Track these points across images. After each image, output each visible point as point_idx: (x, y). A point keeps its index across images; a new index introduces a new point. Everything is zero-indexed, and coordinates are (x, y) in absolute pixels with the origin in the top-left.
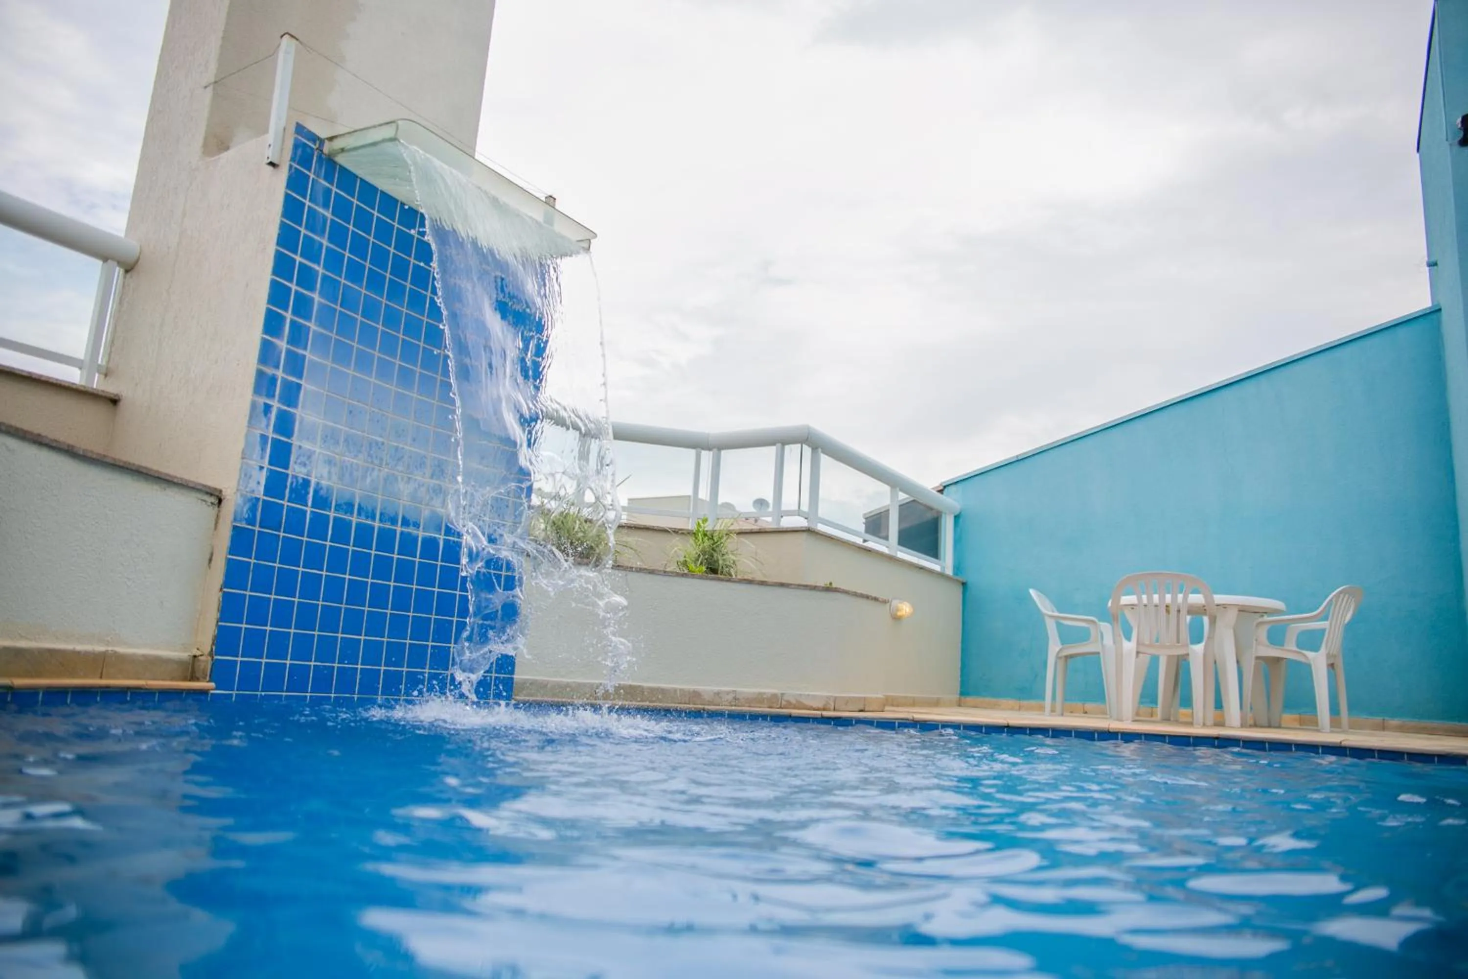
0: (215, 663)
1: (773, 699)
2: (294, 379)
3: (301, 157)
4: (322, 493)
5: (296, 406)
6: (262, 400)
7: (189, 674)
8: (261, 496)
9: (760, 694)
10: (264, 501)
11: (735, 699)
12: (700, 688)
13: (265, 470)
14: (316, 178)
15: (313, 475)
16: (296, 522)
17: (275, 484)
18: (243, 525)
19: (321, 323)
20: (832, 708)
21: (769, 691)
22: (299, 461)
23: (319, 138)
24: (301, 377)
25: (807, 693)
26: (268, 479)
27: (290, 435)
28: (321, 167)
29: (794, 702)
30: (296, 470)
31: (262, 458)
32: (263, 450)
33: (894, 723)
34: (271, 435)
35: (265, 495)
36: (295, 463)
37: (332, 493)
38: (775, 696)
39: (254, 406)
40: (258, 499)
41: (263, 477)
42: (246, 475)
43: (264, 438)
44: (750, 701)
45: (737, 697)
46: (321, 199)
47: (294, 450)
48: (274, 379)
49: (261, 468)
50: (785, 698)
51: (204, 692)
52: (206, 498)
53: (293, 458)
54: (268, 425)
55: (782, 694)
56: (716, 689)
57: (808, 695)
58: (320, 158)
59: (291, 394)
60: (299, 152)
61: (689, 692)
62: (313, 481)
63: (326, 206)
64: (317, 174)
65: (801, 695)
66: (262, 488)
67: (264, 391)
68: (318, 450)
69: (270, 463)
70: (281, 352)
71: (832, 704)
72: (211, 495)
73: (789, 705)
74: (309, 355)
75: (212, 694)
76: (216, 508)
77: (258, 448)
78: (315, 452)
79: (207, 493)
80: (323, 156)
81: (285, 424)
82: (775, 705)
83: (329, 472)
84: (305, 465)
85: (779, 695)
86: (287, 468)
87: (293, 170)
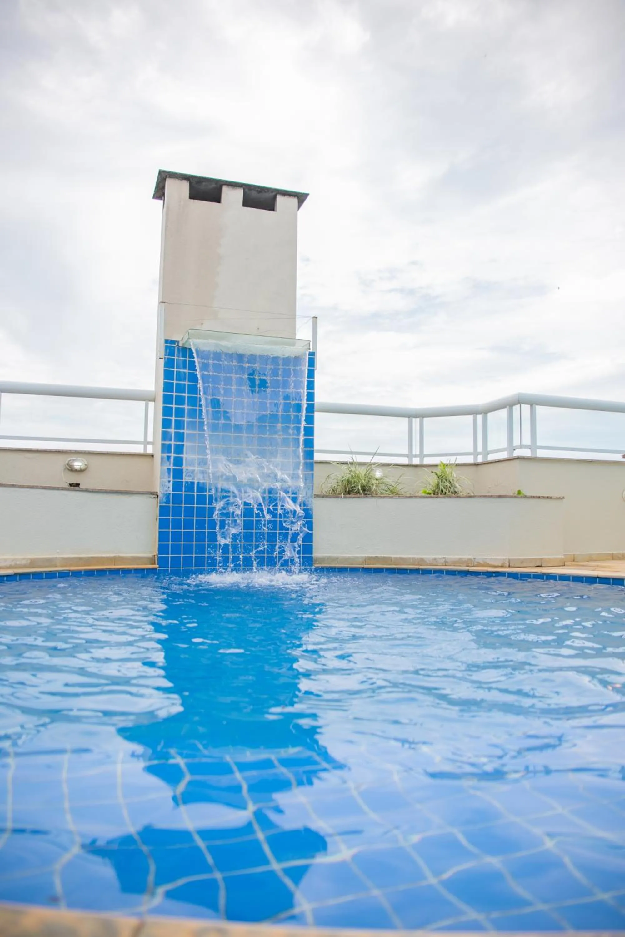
0: (159, 558)
1: (468, 562)
2: (180, 443)
3: (169, 352)
4: (200, 485)
5: (182, 453)
6: (165, 455)
7: (153, 562)
8: (171, 492)
9: (460, 559)
10: (173, 494)
11: (446, 562)
12: (424, 556)
13: (171, 482)
14: (178, 358)
15: (196, 479)
16: (189, 499)
17: (177, 486)
18: (164, 505)
19: (190, 416)
20: (508, 565)
21: (466, 557)
22: (187, 475)
23: (176, 341)
24: (183, 441)
25: (490, 557)
26: (173, 485)
27: (181, 465)
28: (179, 353)
29: (482, 562)
30: (186, 479)
31: (169, 477)
32: (169, 474)
33: (531, 575)
34: (172, 467)
35: (173, 491)
36: (186, 476)
37: (206, 486)
38: (470, 559)
39: (162, 458)
40: (170, 494)
41: (171, 485)
42: (162, 485)
43: (169, 470)
44: (455, 563)
45: (447, 560)
46: (181, 366)
47: (184, 471)
48: (170, 446)
49: (169, 481)
50: (476, 560)
51: (155, 569)
52: (151, 496)
53: (184, 474)
54: (170, 464)
55: (474, 559)
56: (434, 557)
57: (491, 559)
58: (178, 349)
59: (179, 449)
60: (168, 351)
61: (418, 559)
62: (196, 482)
63: (185, 367)
64: (178, 356)
65: (486, 559)
66: (171, 489)
67: (166, 451)
68: (196, 469)
69: (174, 478)
70: (172, 434)
71: (508, 564)
72: (154, 494)
73: (479, 565)
74: (186, 431)
75: (159, 570)
76: (156, 499)
77: (167, 474)
78: (194, 470)
79: (151, 494)
80: (180, 348)
81: (178, 462)
82: (470, 565)
83: (204, 477)
84: (191, 476)
85: (473, 560)
86: (182, 479)
87: (166, 359)
